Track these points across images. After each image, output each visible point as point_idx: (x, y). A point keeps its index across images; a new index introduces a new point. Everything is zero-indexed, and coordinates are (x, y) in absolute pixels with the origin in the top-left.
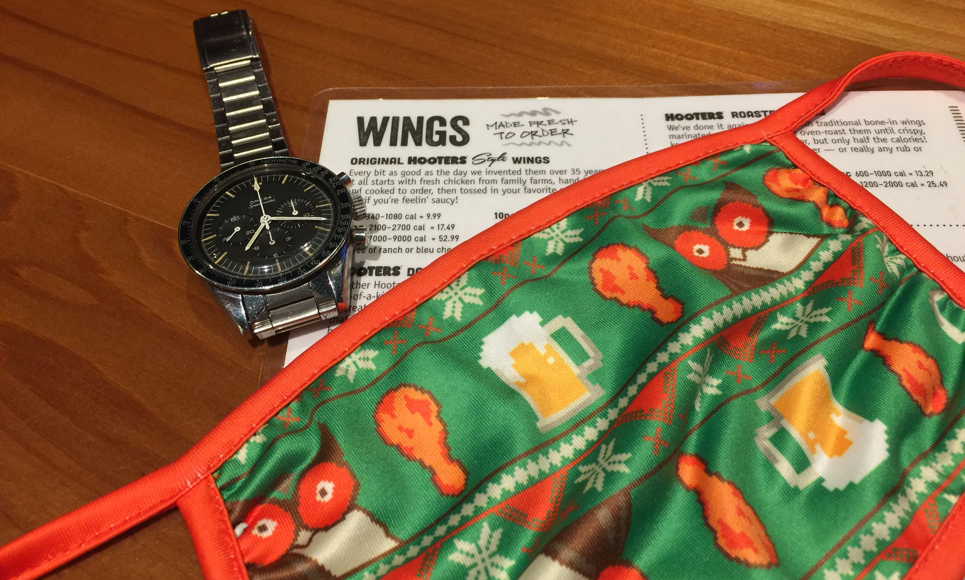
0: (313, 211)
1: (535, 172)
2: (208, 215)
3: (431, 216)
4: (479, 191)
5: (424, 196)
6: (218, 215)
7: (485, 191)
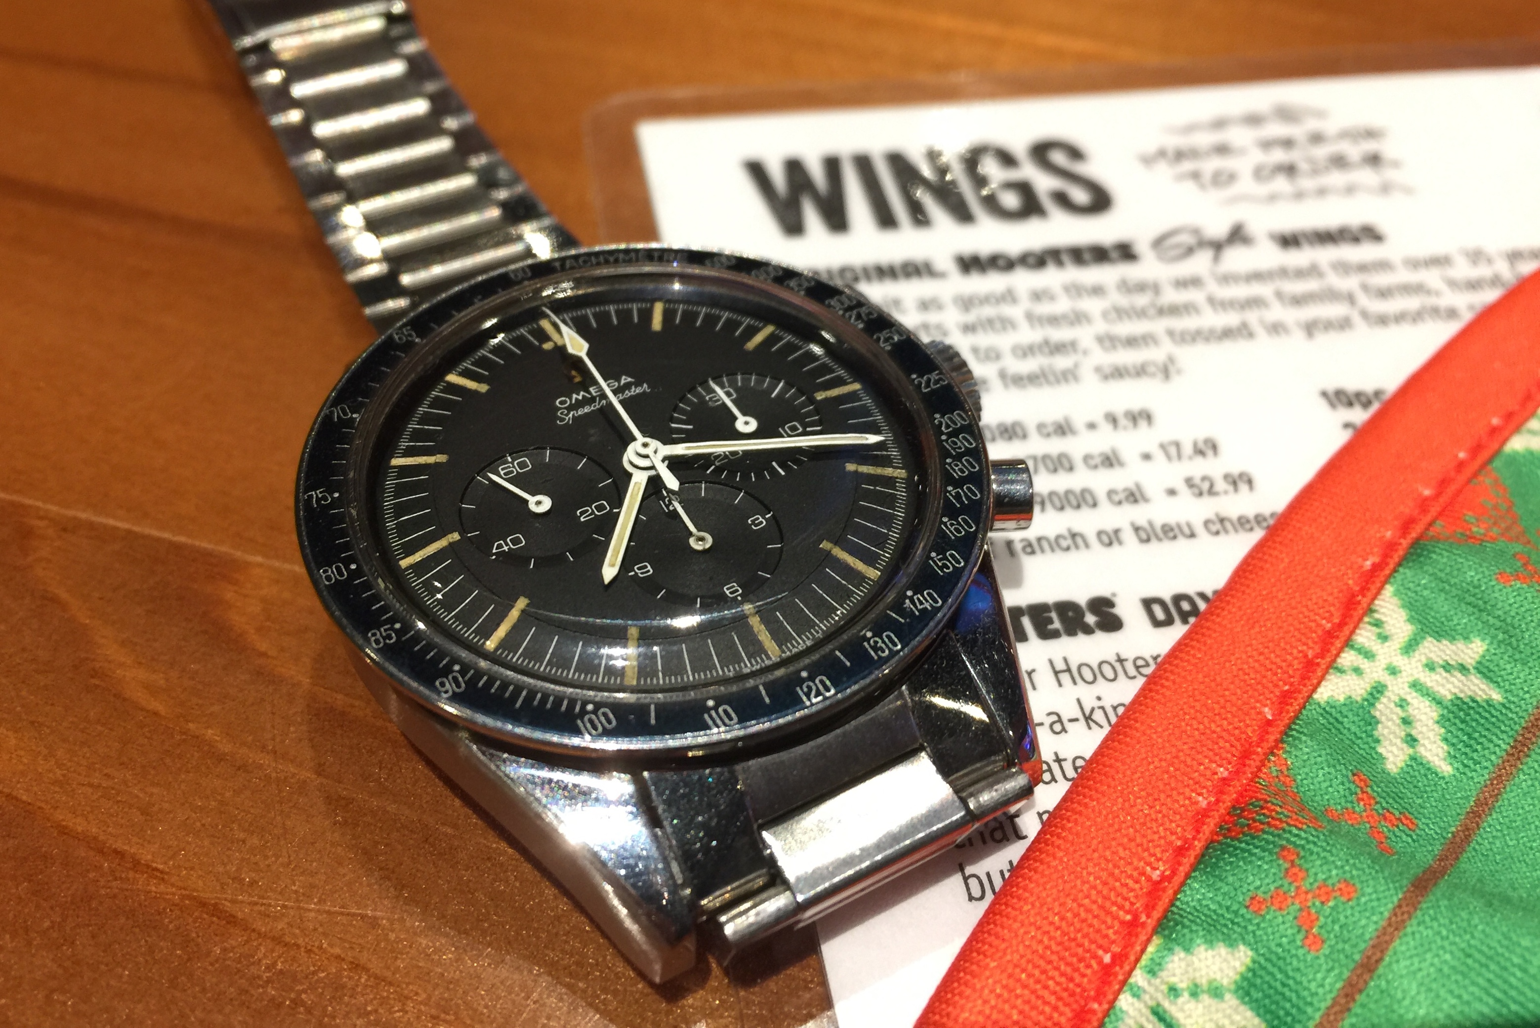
0: (809, 415)
1: (1363, 268)
2: (396, 462)
3: (1123, 421)
4: (1227, 334)
5: (1062, 362)
6: (441, 458)
7: (1243, 332)
